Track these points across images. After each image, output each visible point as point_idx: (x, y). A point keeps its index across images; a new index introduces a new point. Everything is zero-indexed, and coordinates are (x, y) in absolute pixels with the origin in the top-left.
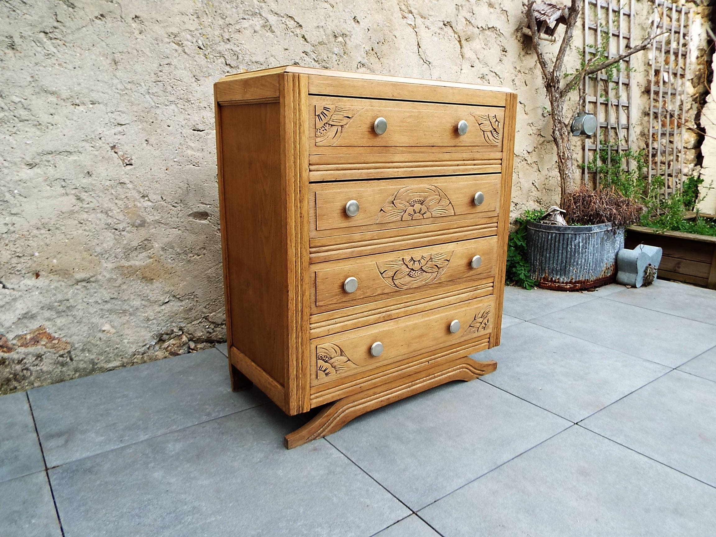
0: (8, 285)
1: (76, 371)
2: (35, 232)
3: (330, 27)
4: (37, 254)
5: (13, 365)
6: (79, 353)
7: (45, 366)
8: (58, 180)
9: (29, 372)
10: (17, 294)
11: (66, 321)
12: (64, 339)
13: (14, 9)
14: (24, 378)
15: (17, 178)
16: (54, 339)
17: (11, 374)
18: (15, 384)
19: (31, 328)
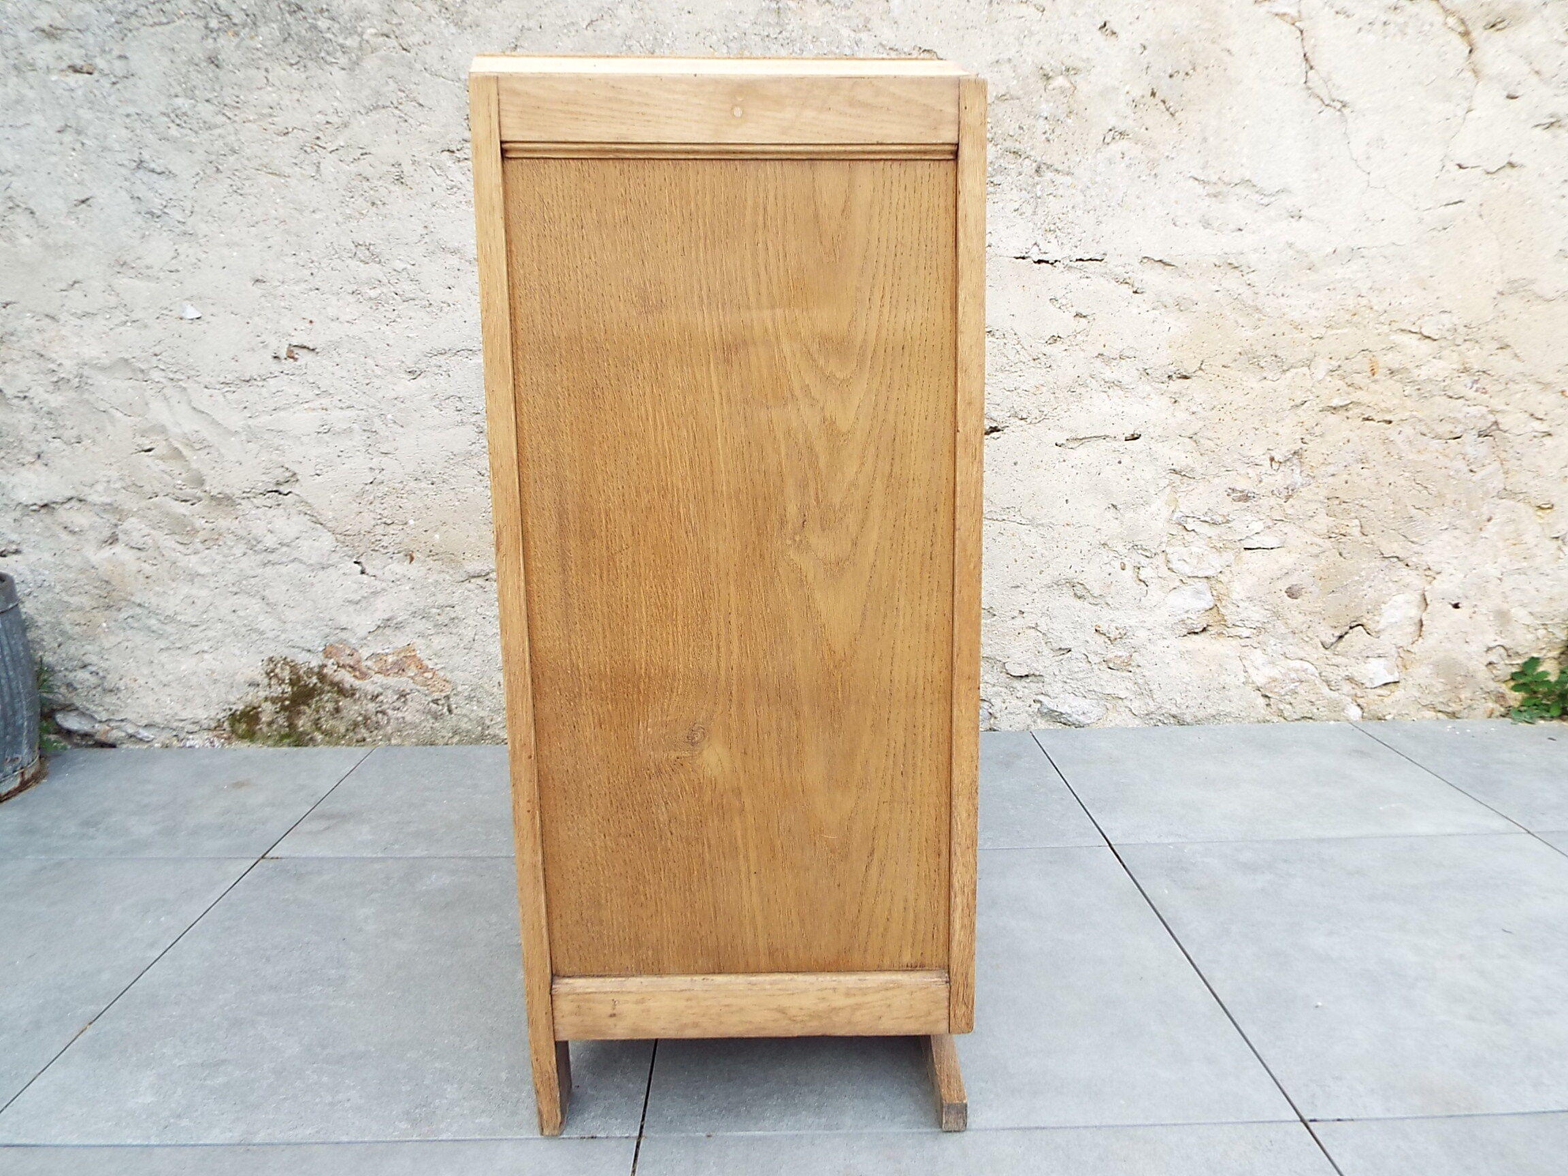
0: (367, 571)
1: (455, 733)
2: (412, 484)
3: (1029, 59)
4: (411, 522)
5: (365, 702)
6: (462, 703)
7: (410, 713)
8: (451, 399)
9: (386, 718)
10: (379, 585)
11: (447, 643)
12: (441, 673)
13: (406, 118)
14: (378, 726)
15: (393, 394)
16: (427, 670)
17: (360, 714)
18: (363, 732)
19: (395, 645)
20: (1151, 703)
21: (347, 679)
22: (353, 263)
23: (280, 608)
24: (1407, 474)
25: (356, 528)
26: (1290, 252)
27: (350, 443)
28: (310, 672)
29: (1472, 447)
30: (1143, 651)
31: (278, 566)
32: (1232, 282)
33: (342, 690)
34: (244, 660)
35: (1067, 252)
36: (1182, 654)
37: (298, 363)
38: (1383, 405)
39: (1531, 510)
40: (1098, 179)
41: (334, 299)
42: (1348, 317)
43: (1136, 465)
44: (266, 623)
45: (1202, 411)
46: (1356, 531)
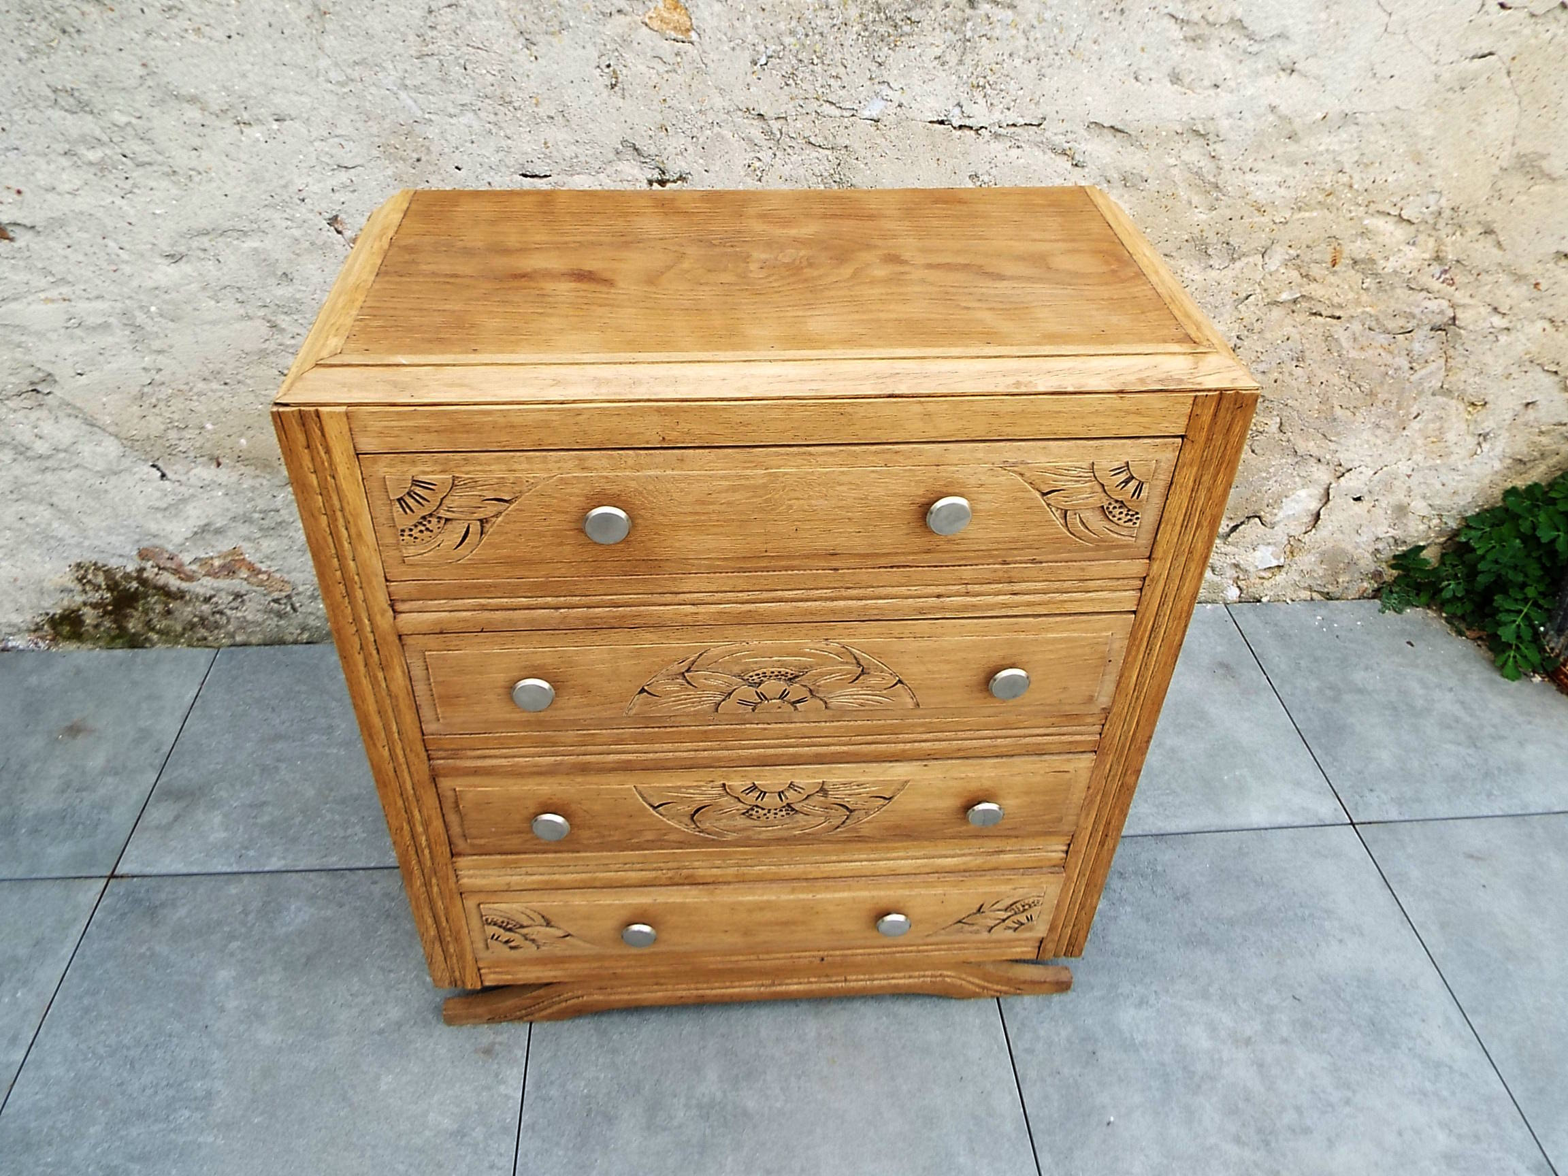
0: (169, 475)
1: (303, 629)
2: (201, 386)
4: (209, 426)
5: (198, 604)
6: (307, 602)
7: (250, 611)
8: (229, 289)
9: (225, 618)
10: (186, 491)
11: (276, 545)
12: (278, 575)
14: (217, 626)
15: (150, 284)
16: (260, 572)
17: (195, 616)
18: (203, 632)
19: (219, 548)
21: (174, 583)
22: (56, 114)
23: (75, 515)
24: (1342, 372)
25: (145, 434)
26: (1271, 118)
27: (110, 339)
28: (127, 577)
29: (1423, 343)
31: (60, 472)
32: (1193, 154)
33: (166, 593)
34: (48, 566)
35: (997, 116)
37: (16, 245)
38: (1336, 300)
39: (1461, 407)
41: (41, 162)
42: (1321, 197)
44: (61, 529)
46: (1274, 428)
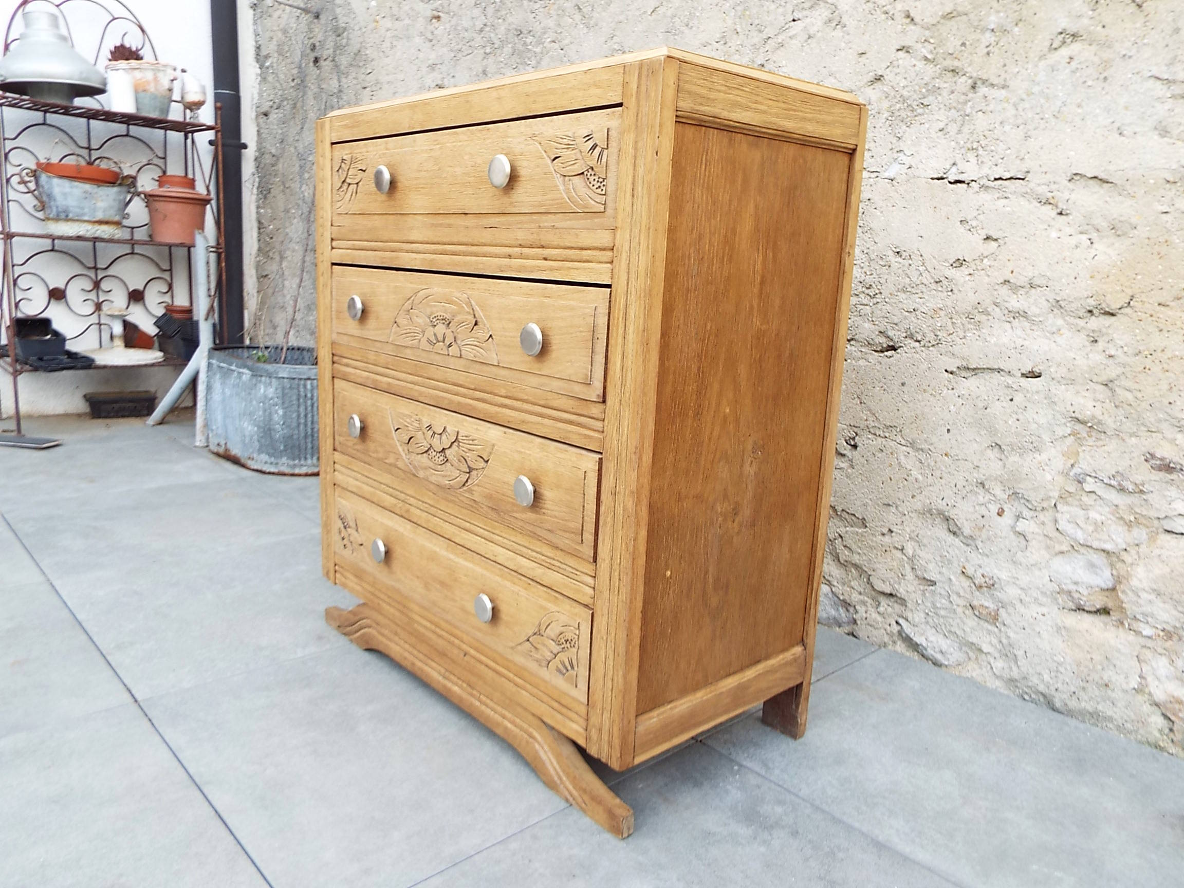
20: (1015, 668)
30: (1011, 610)
35: (985, 171)
36: (1059, 629)
40: (1036, 89)
43: (1028, 404)
45: (1122, 355)
